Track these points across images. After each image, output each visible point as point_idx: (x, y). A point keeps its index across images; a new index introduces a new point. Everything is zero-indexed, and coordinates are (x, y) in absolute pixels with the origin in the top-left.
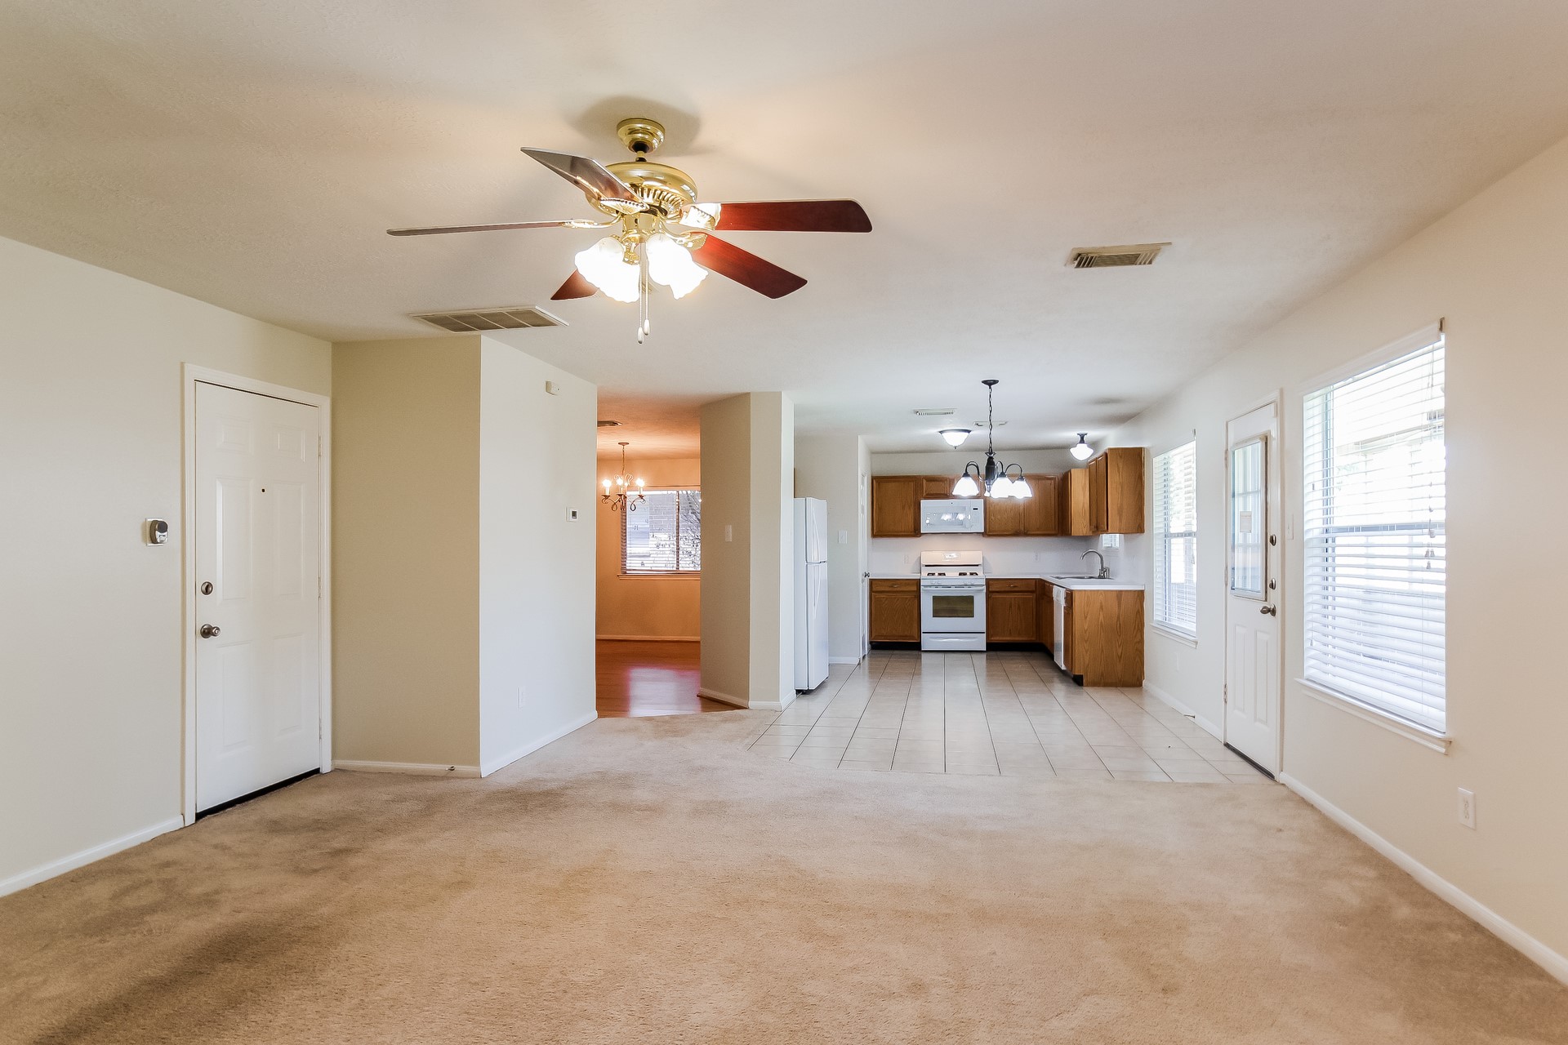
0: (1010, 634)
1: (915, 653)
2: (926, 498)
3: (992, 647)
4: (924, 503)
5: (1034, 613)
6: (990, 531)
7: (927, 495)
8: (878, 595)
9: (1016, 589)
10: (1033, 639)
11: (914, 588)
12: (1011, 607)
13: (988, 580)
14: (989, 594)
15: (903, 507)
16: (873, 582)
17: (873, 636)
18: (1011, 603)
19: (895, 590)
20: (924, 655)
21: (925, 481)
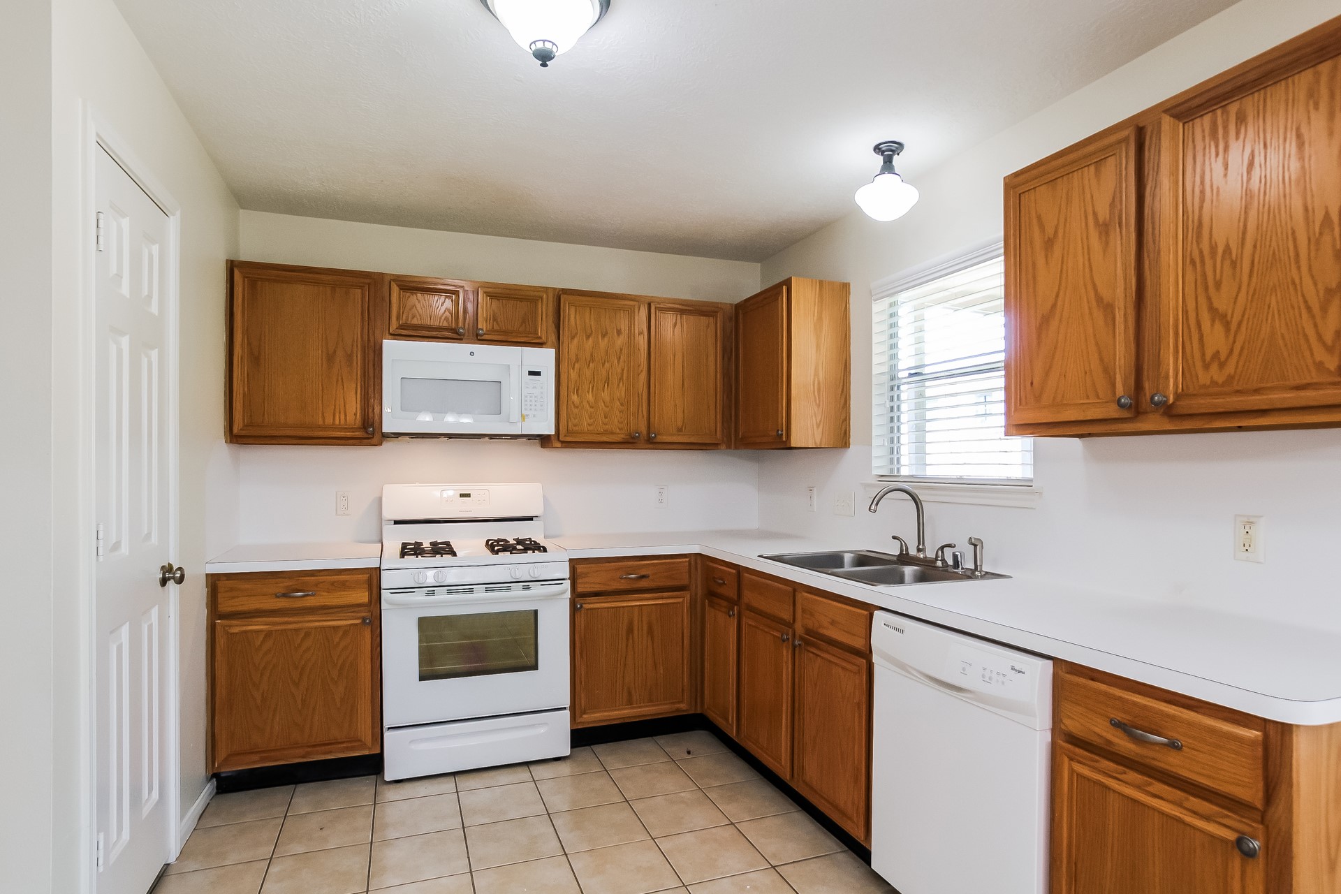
0: (630, 702)
1: (361, 788)
2: (396, 336)
3: (582, 738)
4: (393, 349)
5: (686, 641)
6: (569, 433)
7: (402, 327)
8: (237, 627)
9: (643, 584)
10: (683, 706)
11: (362, 597)
12: (630, 630)
13: (574, 563)
14: (578, 598)
15: (330, 358)
16: (222, 584)
17: (222, 754)
18: (631, 624)
19: (299, 604)
20: (391, 794)
21: (395, 289)
